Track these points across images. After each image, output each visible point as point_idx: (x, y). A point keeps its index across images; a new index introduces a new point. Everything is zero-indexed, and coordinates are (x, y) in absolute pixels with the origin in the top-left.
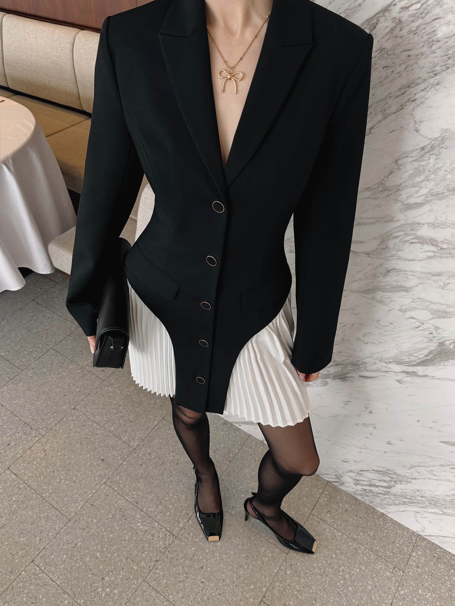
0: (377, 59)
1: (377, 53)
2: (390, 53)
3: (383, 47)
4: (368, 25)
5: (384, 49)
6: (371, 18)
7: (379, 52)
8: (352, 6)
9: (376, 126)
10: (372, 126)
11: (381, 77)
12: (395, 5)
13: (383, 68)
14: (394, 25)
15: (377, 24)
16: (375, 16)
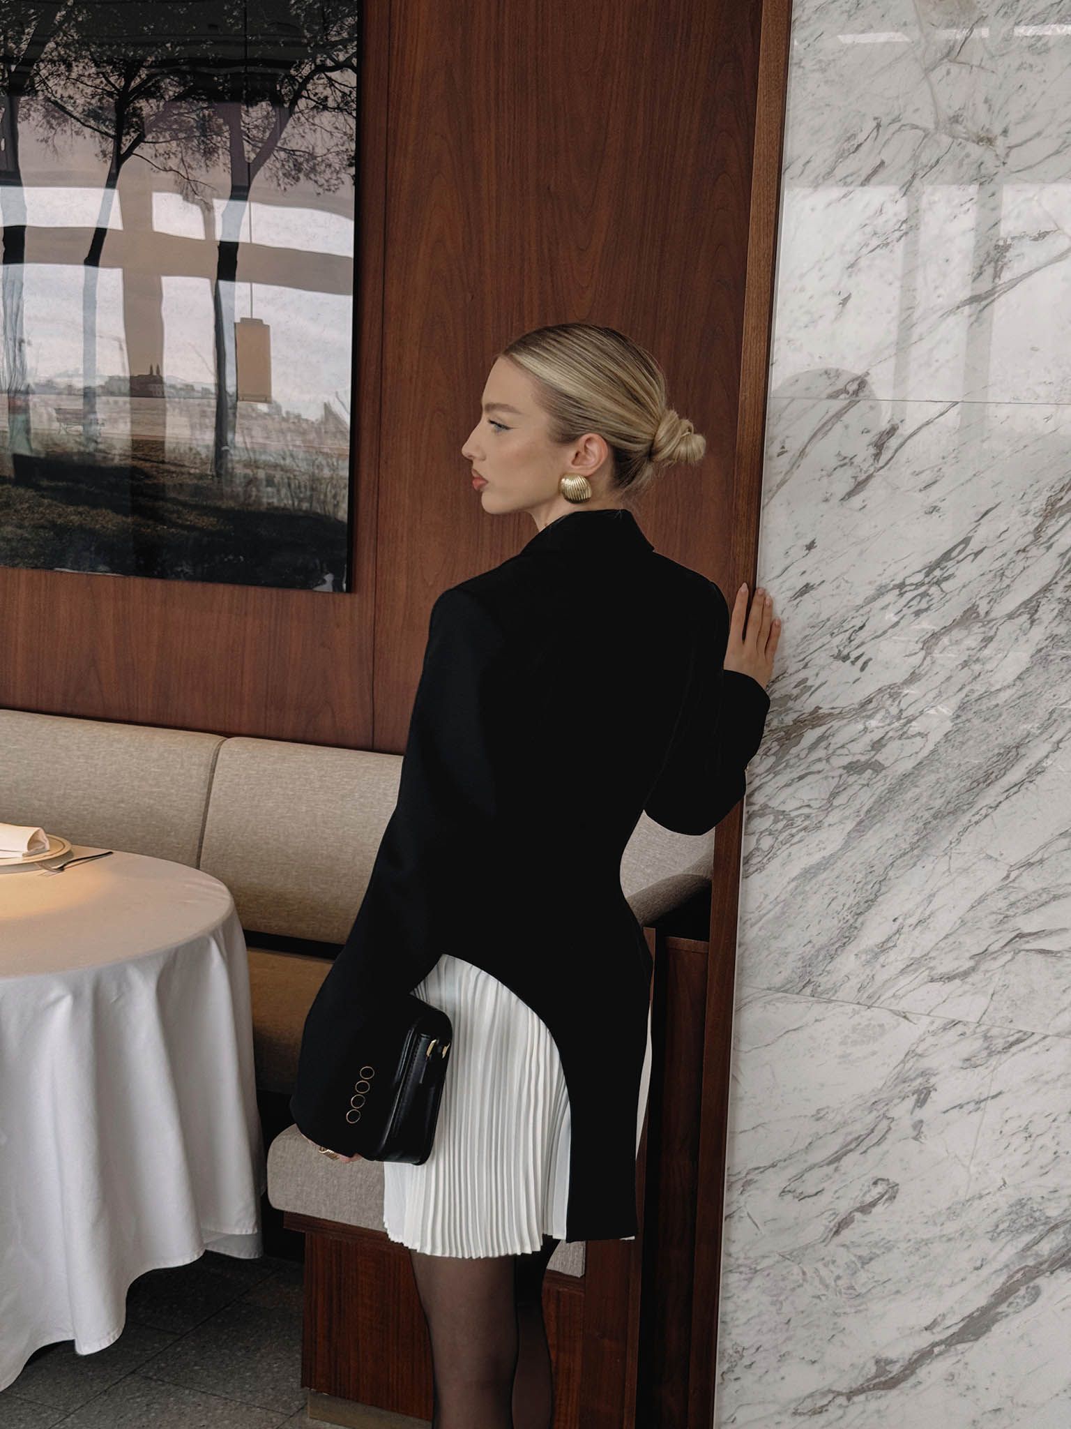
0: (1049, 648)
1: (1047, 642)
2: (1066, 640)
3: (1055, 633)
4: (1026, 608)
5: (1056, 635)
6: (1028, 600)
7: (1050, 640)
8: (997, 587)
9: (1067, 737)
10: (1060, 737)
11: (1061, 671)
12: (1056, 583)
13: (1062, 659)
14: (1062, 606)
15: (1038, 606)
16: (1032, 597)
